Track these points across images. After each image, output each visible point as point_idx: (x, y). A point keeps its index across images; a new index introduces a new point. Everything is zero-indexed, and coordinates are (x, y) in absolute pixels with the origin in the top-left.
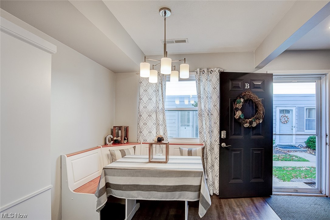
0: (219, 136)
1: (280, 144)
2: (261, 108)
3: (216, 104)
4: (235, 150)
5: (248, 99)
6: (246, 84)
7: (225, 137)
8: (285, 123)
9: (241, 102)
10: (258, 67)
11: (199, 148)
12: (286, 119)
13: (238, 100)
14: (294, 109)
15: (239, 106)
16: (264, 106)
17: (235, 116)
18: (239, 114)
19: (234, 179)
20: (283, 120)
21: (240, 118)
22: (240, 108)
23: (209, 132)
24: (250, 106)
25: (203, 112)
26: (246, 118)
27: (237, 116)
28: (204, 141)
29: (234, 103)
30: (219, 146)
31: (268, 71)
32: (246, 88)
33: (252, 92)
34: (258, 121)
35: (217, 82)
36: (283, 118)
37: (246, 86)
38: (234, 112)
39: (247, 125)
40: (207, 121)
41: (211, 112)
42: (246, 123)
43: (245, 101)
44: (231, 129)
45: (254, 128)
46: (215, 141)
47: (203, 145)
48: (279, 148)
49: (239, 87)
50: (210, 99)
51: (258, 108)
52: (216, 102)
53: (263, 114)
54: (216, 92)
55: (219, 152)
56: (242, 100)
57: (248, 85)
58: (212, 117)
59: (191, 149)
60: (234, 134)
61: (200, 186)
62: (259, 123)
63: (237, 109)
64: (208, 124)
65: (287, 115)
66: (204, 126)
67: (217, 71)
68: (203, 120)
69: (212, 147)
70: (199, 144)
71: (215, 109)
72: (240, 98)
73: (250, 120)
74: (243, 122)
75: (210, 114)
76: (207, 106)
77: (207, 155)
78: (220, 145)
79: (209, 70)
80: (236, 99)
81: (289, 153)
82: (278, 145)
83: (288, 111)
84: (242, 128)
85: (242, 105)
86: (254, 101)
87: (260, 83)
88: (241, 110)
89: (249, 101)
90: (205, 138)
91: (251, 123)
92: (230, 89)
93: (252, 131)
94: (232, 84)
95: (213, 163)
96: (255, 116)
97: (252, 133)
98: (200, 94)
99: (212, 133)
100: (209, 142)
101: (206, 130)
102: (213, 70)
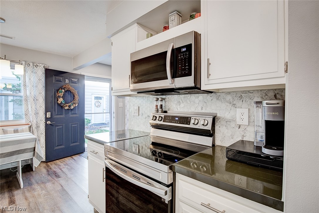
0: (45, 116)
1: (95, 123)
2: (76, 97)
3: (41, 92)
4: (58, 126)
5: (68, 90)
6: (66, 80)
7: (50, 116)
8: (99, 107)
9: (62, 92)
10: (75, 69)
11: (25, 127)
12: (99, 104)
13: (60, 90)
14: (104, 97)
15: (61, 94)
16: (79, 95)
17: (58, 102)
18: (61, 100)
19: (58, 146)
20: (97, 105)
21: (61, 103)
22: (62, 96)
23: (34, 114)
24: (69, 95)
25: (29, 98)
26: (66, 103)
27: (60, 101)
28: (30, 122)
29: (57, 92)
30: (44, 124)
31: (82, 73)
32: (66, 82)
33: (71, 86)
34: (74, 105)
35: (42, 75)
36: (97, 103)
37: (66, 81)
38: (57, 98)
39: (67, 108)
40: (33, 105)
41: (37, 98)
42: (66, 106)
43: (66, 91)
44: (55, 110)
45: (72, 110)
46: (40, 120)
47: (29, 124)
48: (94, 126)
49: (61, 81)
50: (35, 88)
51: (75, 97)
52: (41, 90)
53: (78, 101)
54: (41, 83)
55: (44, 128)
56: (63, 91)
57: (68, 80)
58: (37, 102)
59: (17, 129)
60: (57, 115)
61: (35, 148)
62: (76, 107)
63: (59, 97)
64: (34, 107)
65: (100, 101)
66: (30, 109)
67: (42, 66)
68: (29, 104)
69: (38, 126)
70: (25, 124)
71: (40, 95)
72: (62, 89)
73: (69, 104)
74: (64, 105)
75: (35, 100)
76: (32, 93)
77: (33, 132)
78: (46, 123)
79: (34, 64)
80: (59, 90)
81: (101, 129)
82: (94, 124)
83: (100, 98)
84: (64, 110)
85: (63, 94)
86: (72, 92)
87: (76, 80)
88: (62, 97)
89: (68, 91)
90: (31, 119)
91: (69, 106)
92: (54, 82)
93: (71, 112)
94: (55, 78)
95: (39, 138)
96: (73, 102)
97: (71, 113)
98: (25, 83)
99: (37, 115)
100: (35, 121)
101: (31, 113)
102: (38, 65)
